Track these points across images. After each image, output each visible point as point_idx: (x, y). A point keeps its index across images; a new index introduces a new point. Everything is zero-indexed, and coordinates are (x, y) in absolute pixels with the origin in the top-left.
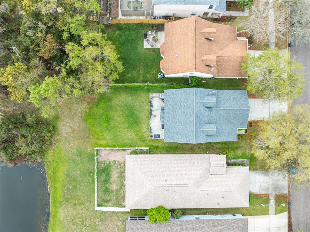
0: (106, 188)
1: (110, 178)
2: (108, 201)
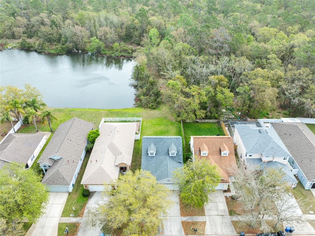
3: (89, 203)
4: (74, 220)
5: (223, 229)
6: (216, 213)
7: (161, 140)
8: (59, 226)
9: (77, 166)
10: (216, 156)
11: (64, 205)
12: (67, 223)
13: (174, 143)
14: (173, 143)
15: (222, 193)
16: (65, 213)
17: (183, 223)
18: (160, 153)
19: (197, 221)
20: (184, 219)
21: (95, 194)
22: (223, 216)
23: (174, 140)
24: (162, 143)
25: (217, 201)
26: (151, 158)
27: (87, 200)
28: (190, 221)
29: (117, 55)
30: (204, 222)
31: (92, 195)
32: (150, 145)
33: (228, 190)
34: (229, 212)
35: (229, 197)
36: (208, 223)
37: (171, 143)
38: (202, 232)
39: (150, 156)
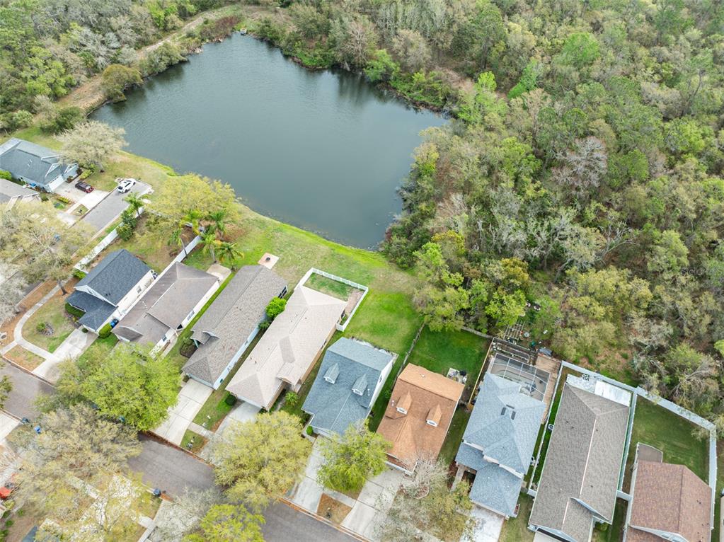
0: (326, 285)
1: (333, 291)
2: (312, 282)
3: (230, 416)
4: (204, 432)
5: (367, 529)
6: (373, 502)
7: (351, 364)
8: (185, 433)
9: (233, 356)
10: (418, 421)
11: (202, 406)
12: (195, 434)
14: (365, 375)
16: (199, 419)
17: (324, 496)
18: (342, 382)
19: (342, 502)
20: (328, 492)
21: (242, 406)
22: (380, 512)
23: (368, 371)
24: (350, 369)
25: (386, 486)
27: (229, 411)
28: (333, 498)
29: (415, 98)
30: (349, 507)
31: (239, 405)
36: (353, 512)
37: (363, 374)
38: (338, 521)
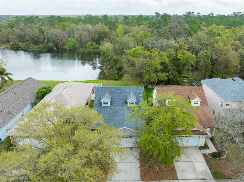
6: (193, 176)
7: (118, 89)
13: (133, 92)
14: (131, 92)
15: (199, 150)
18: (115, 103)
22: (205, 179)
23: (133, 89)
24: (118, 93)
25: (193, 160)
26: (105, 109)
32: (104, 94)
33: (206, 147)
34: (213, 175)
35: (209, 154)
37: (130, 93)
39: (103, 107)
